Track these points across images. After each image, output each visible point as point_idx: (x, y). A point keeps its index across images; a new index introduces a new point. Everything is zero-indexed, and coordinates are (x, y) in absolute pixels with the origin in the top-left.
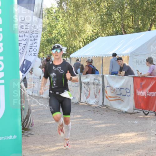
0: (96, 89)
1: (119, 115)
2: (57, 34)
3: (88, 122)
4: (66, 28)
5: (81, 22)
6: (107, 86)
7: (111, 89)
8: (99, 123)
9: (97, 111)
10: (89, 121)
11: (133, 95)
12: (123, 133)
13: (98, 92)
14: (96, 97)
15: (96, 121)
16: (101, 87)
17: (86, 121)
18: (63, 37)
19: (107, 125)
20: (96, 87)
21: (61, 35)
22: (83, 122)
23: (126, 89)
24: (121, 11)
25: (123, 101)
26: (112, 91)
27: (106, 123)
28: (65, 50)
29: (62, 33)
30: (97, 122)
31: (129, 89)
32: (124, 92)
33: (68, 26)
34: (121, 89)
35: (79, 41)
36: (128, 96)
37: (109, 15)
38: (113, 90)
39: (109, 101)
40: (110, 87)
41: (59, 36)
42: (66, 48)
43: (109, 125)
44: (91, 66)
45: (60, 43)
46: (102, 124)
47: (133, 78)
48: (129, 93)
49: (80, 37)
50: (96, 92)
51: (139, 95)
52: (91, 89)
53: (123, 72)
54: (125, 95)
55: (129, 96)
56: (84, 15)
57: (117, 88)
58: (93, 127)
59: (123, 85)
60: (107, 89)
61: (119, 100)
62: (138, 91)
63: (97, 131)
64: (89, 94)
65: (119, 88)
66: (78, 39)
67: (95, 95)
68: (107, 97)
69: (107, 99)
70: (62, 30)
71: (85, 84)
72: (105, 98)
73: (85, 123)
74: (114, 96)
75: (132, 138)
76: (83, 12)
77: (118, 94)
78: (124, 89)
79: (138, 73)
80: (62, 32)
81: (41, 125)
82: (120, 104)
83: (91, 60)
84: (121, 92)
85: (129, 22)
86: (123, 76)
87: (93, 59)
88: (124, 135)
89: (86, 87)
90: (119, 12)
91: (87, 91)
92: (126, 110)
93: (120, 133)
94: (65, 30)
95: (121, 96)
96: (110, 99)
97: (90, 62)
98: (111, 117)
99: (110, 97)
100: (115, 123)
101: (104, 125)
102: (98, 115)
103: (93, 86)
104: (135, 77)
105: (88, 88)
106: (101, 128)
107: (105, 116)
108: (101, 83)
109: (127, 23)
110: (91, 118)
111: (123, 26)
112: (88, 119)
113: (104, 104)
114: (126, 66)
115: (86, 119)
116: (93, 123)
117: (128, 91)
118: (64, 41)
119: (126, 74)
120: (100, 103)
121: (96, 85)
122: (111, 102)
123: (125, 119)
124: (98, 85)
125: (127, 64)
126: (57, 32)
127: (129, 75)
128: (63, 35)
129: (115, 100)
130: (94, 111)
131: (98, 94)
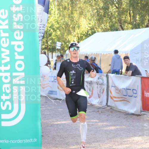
0: (99, 89)
1: (126, 116)
2: (50, 27)
3: (96, 124)
4: (59, 22)
5: (76, 15)
6: (112, 86)
7: (116, 89)
8: (108, 125)
9: (102, 112)
10: (96, 122)
11: (140, 96)
12: (136, 136)
13: (102, 92)
14: (99, 97)
15: (103, 122)
16: (105, 87)
17: (93, 122)
18: (56, 31)
19: (116, 127)
20: (100, 87)
21: (53, 29)
22: (91, 124)
23: (133, 90)
24: (119, 5)
25: (129, 102)
26: (117, 92)
27: (115, 126)
28: (60, 45)
29: (54, 27)
30: (105, 124)
31: (136, 90)
32: (130, 93)
33: (62, 19)
34: (127, 89)
35: (74, 37)
36: (134, 97)
37: (106, 9)
38: (119, 91)
39: (113, 101)
40: (115, 87)
41: (51, 30)
42: (61, 43)
43: (118, 127)
44: (94, 64)
45: (53, 37)
46: (111, 126)
47: (140, 79)
48: (136, 94)
49: (74, 31)
50: (100, 92)
51: (146, 96)
52: (94, 89)
53: (130, 72)
54: (132, 96)
55: (136, 97)
56: (79, 8)
57: (123, 89)
58: (102, 129)
59: (130, 85)
60: (112, 89)
61: (125, 101)
62: (147, 92)
63: (108, 134)
64: (92, 94)
65: (125, 89)
66: (72, 33)
67: (98, 95)
68: (111, 98)
69: (111, 99)
70: (55, 23)
71: (87, 83)
72: (109, 98)
73: (93, 125)
74: (119, 97)
75: (146, 143)
76: (79, 6)
77: (124, 94)
78: (130, 89)
79: (147, 74)
80: (55, 25)
81: (48, 126)
82: (125, 105)
83: (94, 58)
84: (127, 92)
85: (126, 17)
86: (129, 76)
87: (96, 57)
88: (137, 139)
89: (88, 86)
90: (116, 7)
91: (90, 90)
92: (132, 111)
93: (132, 137)
94: (58, 23)
95: (127, 97)
96: (115, 99)
97: (93, 60)
98: (118, 118)
99: (115, 97)
100: (124, 125)
101: (113, 128)
102: (104, 116)
103: (97, 85)
104: (142, 78)
105: (90, 87)
106: (112, 130)
107: (111, 118)
108: (105, 82)
109: (124, 18)
110: (97, 119)
111: (120, 21)
112: (95, 120)
113: (109, 104)
114: (133, 65)
115: (92, 121)
116: (102, 125)
117: (135, 92)
118: (56, 35)
119: (133, 74)
120: (104, 103)
121: (100, 84)
122: (116, 103)
123: (132, 121)
124: (102, 84)
125: (134, 64)
126: (49, 25)
127: (137, 76)
128: (55, 29)
129: (121, 101)
130: (98, 111)
131: (102, 94)
